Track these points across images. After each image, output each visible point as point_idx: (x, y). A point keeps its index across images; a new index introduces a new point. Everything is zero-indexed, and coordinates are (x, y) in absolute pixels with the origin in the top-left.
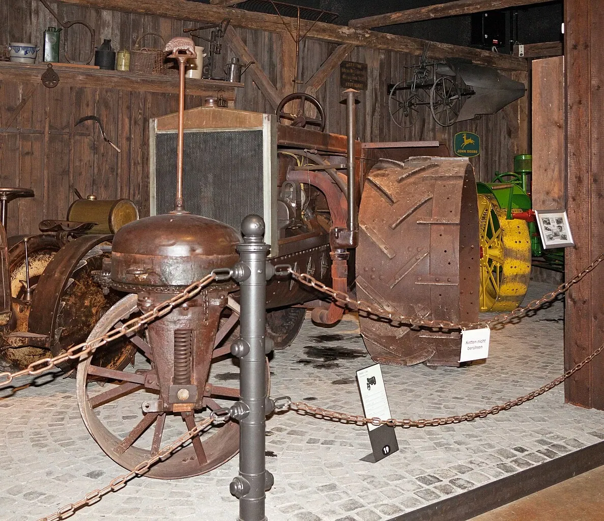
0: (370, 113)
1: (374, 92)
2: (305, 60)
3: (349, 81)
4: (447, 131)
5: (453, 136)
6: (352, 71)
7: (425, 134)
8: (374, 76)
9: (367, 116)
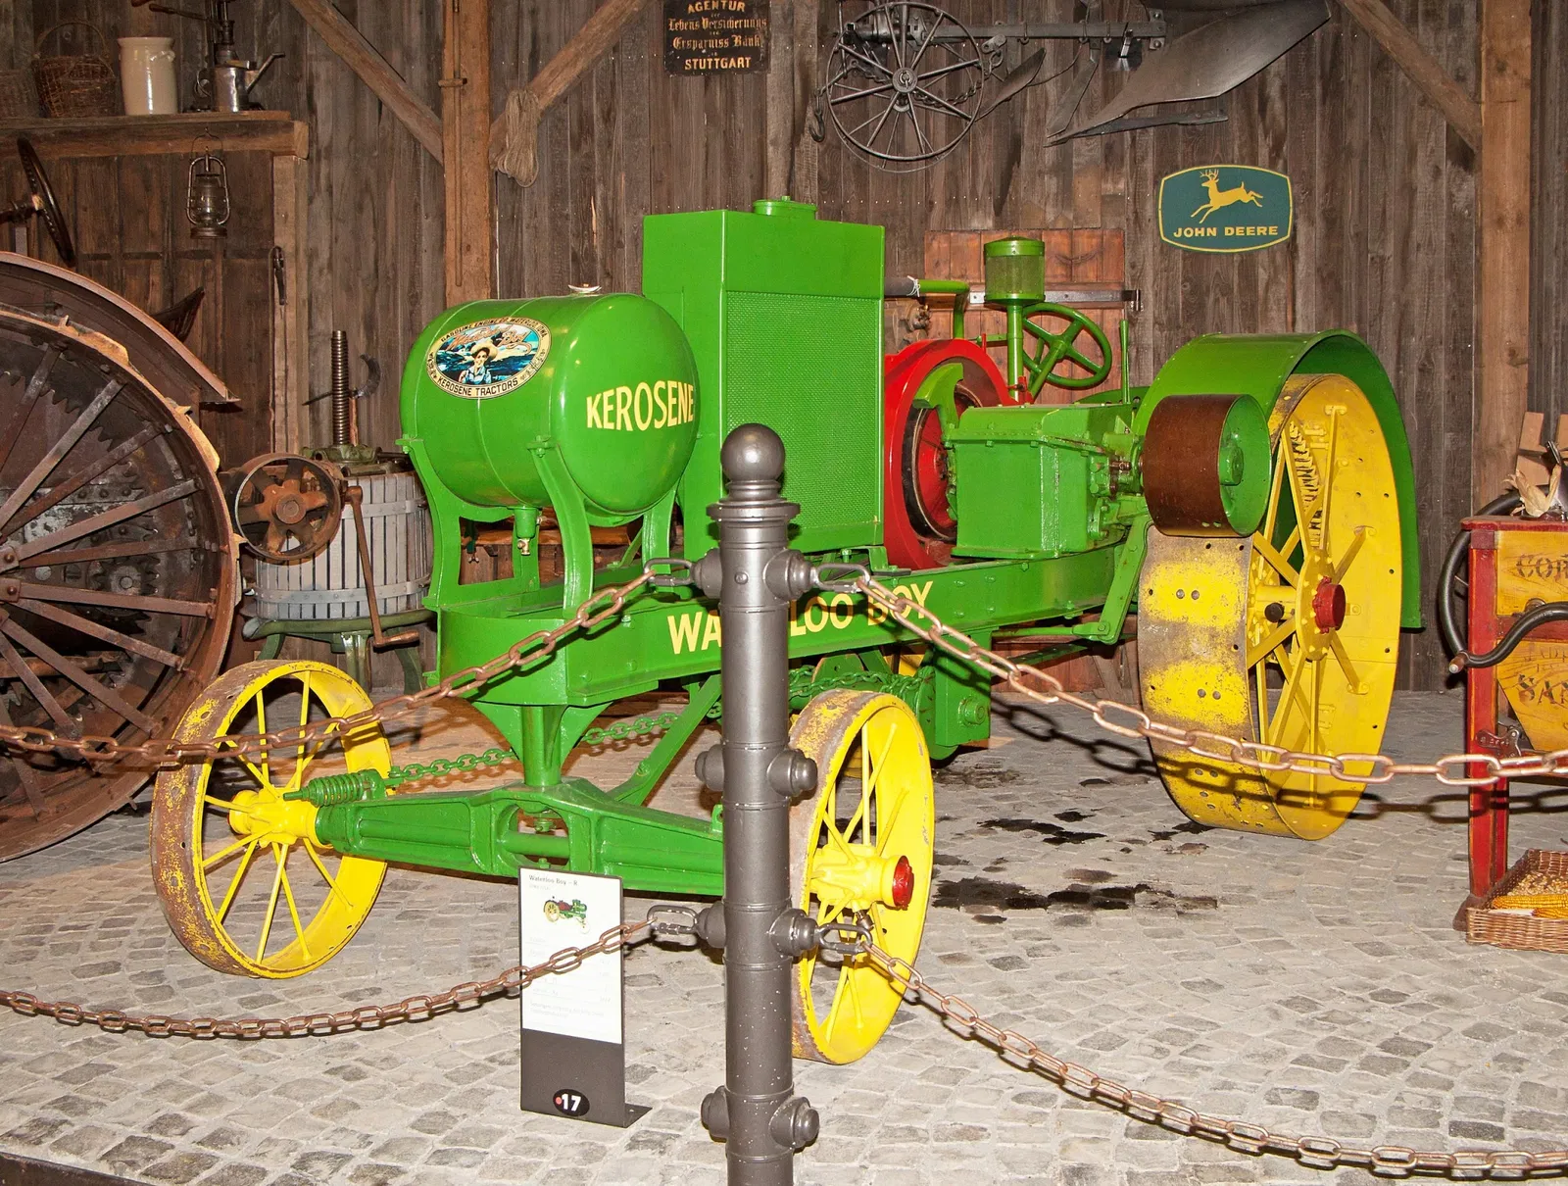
0: (784, 138)
1: (797, 77)
2: (541, 15)
3: (698, 54)
4: (1126, 169)
5: (1157, 183)
6: (705, 23)
7: (1023, 185)
8: (799, 28)
9: (770, 149)
